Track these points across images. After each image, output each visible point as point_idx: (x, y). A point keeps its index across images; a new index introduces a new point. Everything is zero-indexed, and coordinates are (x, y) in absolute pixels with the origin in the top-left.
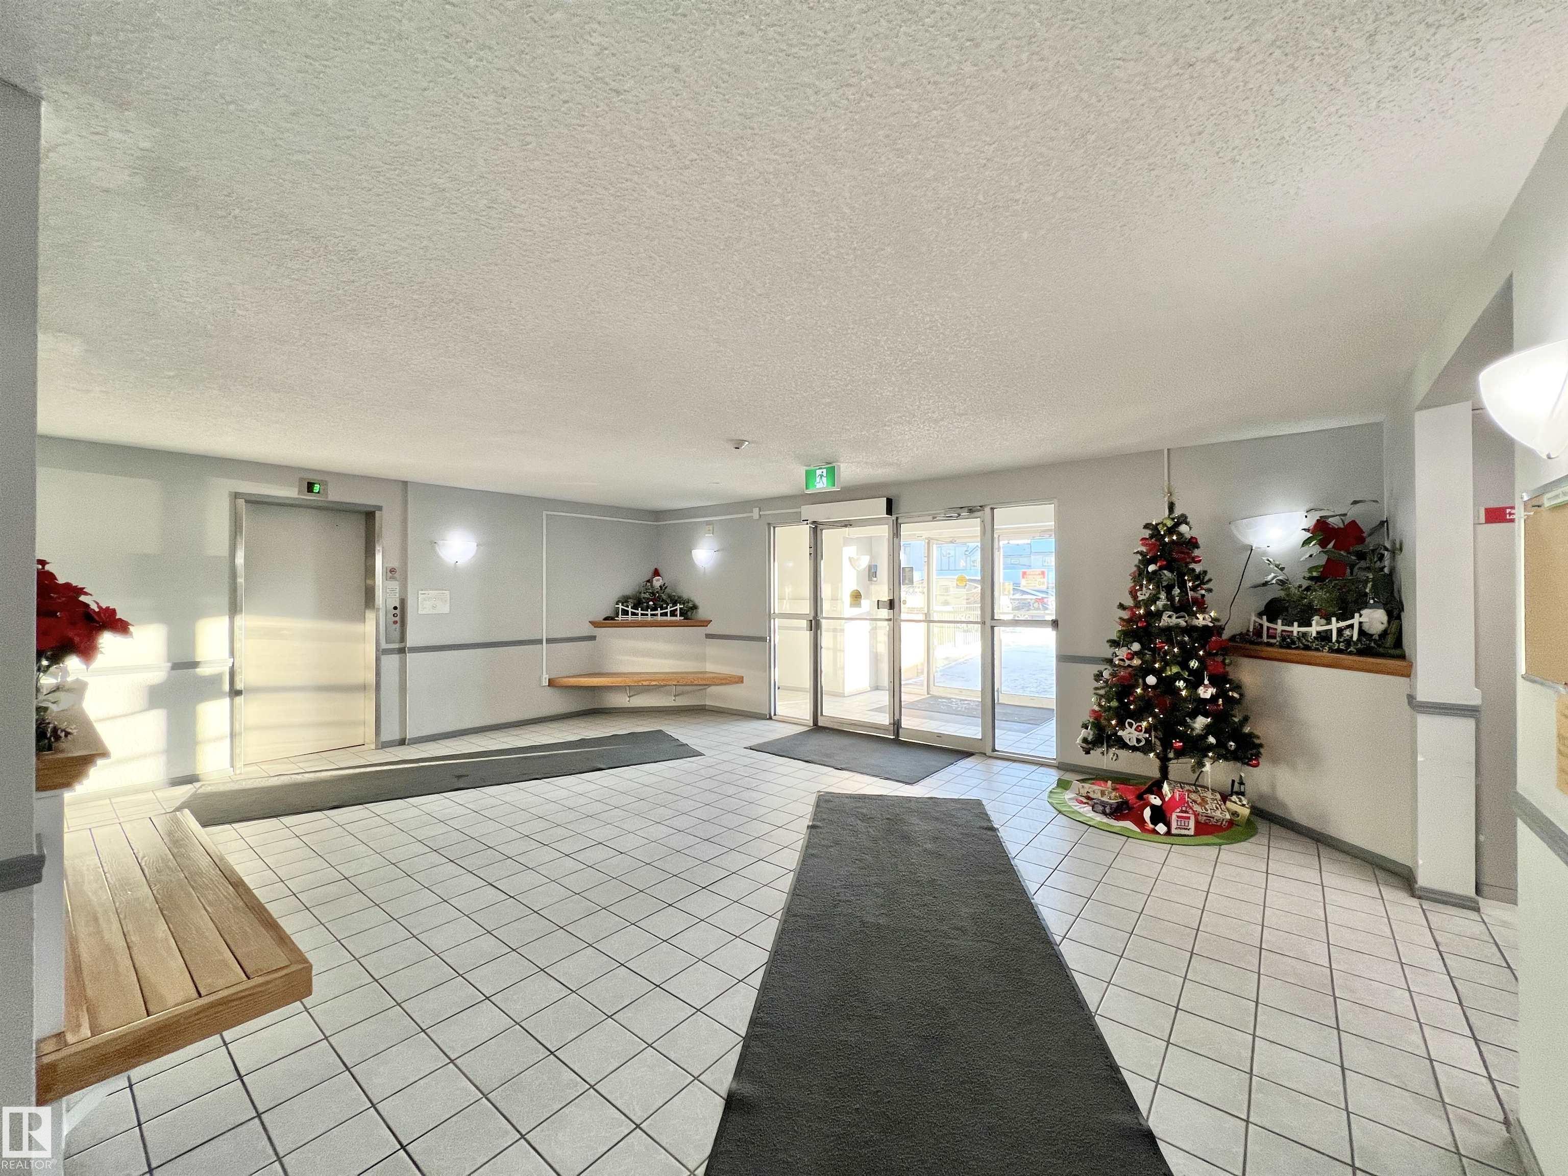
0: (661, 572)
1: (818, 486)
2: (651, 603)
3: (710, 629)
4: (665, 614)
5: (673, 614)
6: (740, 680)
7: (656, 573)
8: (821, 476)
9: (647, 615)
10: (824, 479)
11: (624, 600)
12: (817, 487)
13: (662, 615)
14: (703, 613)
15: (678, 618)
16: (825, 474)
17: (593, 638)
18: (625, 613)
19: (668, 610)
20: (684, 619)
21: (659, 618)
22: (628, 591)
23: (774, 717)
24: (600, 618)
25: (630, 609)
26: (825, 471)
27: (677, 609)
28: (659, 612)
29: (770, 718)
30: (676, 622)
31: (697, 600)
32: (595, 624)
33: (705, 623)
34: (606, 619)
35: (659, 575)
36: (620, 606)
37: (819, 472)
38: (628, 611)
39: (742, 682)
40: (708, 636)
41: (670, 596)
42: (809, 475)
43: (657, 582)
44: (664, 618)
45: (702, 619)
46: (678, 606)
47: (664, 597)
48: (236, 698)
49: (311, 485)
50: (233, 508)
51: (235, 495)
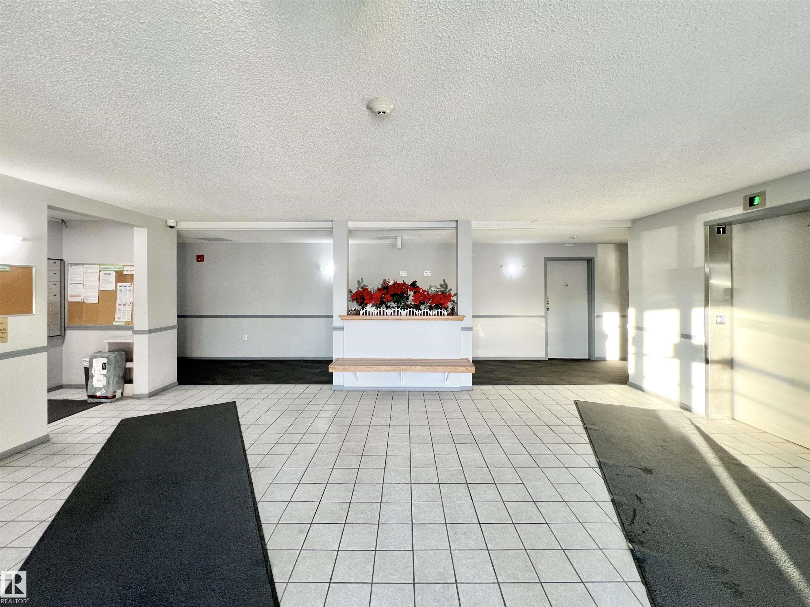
48: (707, 365)
49: (751, 201)
50: (705, 233)
51: (706, 224)
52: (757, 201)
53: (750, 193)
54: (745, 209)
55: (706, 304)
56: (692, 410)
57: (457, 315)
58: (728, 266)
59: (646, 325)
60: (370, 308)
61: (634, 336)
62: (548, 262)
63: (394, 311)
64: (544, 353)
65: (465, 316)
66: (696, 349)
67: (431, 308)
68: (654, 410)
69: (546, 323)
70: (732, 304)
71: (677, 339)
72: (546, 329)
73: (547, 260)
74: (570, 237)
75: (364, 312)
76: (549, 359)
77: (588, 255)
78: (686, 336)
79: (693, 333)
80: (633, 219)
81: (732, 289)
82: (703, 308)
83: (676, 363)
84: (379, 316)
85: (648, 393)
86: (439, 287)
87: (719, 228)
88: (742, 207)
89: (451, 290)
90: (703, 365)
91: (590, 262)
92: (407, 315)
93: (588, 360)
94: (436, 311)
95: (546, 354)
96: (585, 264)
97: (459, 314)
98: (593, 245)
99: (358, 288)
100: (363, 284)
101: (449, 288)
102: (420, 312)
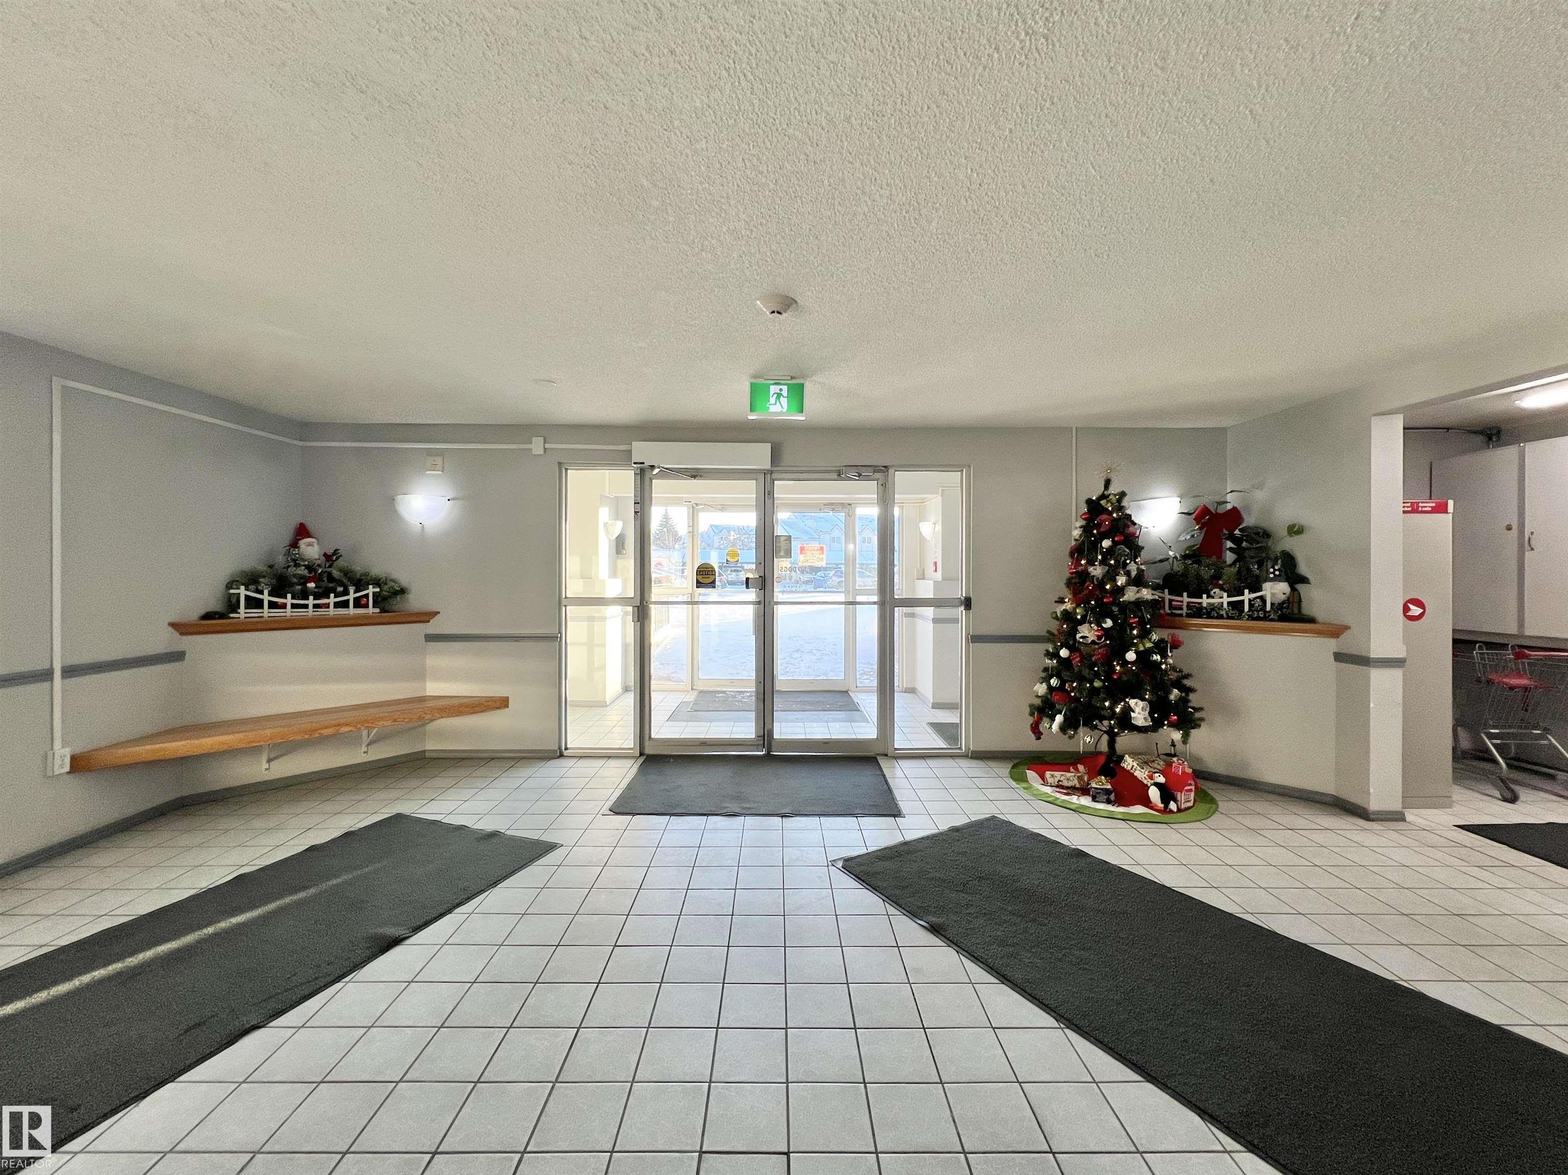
0: (311, 528)
1: (773, 409)
2: (311, 585)
3: (433, 627)
4: (345, 604)
5: (358, 603)
6: (504, 703)
7: (302, 531)
8: (779, 395)
9: (306, 606)
10: (784, 401)
11: (251, 579)
12: (771, 410)
13: (337, 605)
14: (415, 601)
15: (371, 610)
16: (785, 393)
17: (179, 656)
18: (254, 604)
19: (351, 596)
20: (381, 612)
21: (332, 611)
22: (251, 561)
23: (566, 753)
24: (193, 614)
25: (266, 597)
26: (785, 388)
27: (367, 596)
28: (332, 599)
29: (561, 755)
30: (365, 617)
31: (403, 577)
32: (182, 628)
33: (426, 617)
34: (207, 616)
35: (309, 536)
36: (242, 592)
37: (774, 389)
38: (262, 601)
39: (507, 706)
40: (430, 638)
41: (346, 573)
42: (757, 392)
43: (311, 550)
44: (342, 611)
45: (416, 611)
46: (371, 590)
47: (336, 574)
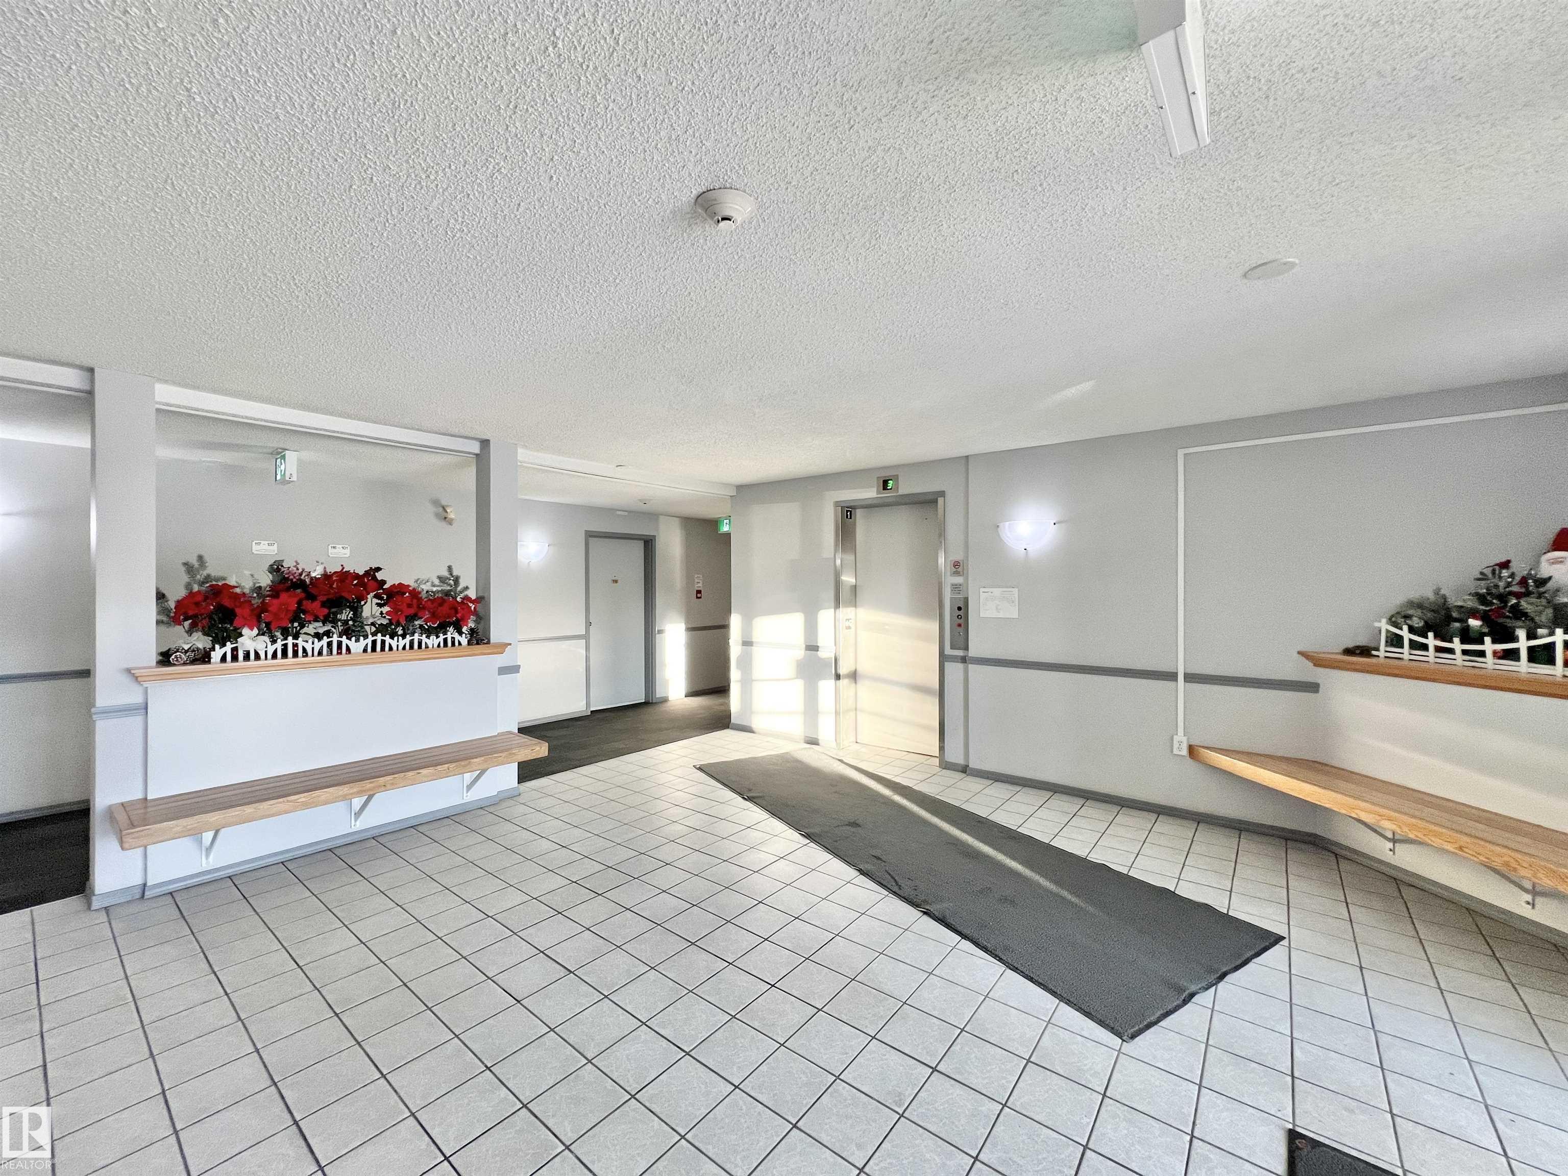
2: (1474, 622)
11: (1396, 616)
17: (1313, 687)
18: (1396, 641)
25: (1407, 636)
32: (1314, 659)
34: (1348, 652)
36: (1383, 625)
38: (1402, 639)
48: (838, 681)
49: (885, 483)
50: (836, 516)
51: (837, 504)
52: (890, 484)
53: (885, 474)
54: (878, 493)
55: (837, 605)
56: (820, 742)
57: (488, 643)
58: (853, 557)
59: (756, 637)
60: (250, 640)
61: (739, 656)
62: (591, 540)
63: (330, 644)
64: (585, 702)
65: (510, 644)
66: (824, 663)
67: (429, 632)
68: (787, 753)
69: (587, 648)
70: (855, 606)
71: (800, 653)
72: (587, 659)
73: (590, 535)
74: (640, 500)
75: (225, 653)
76: (592, 712)
77: (646, 531)
78: (812, 648)
79: (820, 643)
80: (739, 483)
81: (856, 586)
82: (833, 610)
83: (800, 684)
84: (280, 661)
85: (760, 734)
86: (437, 582)
87: (847, 511)
88: (875, 489)
89: (467, 588)
90: (831, 682)
91: (649, 544)
92: (365, 651)
93: (646, 704)
94: (442, 637)
95: (588, 704)
96: (640, 545)
97: (492, 641)
98: (653, 516)
99: (188, 586)
100: (205, 573)
101: (462, 584)
102: (402, 643)
